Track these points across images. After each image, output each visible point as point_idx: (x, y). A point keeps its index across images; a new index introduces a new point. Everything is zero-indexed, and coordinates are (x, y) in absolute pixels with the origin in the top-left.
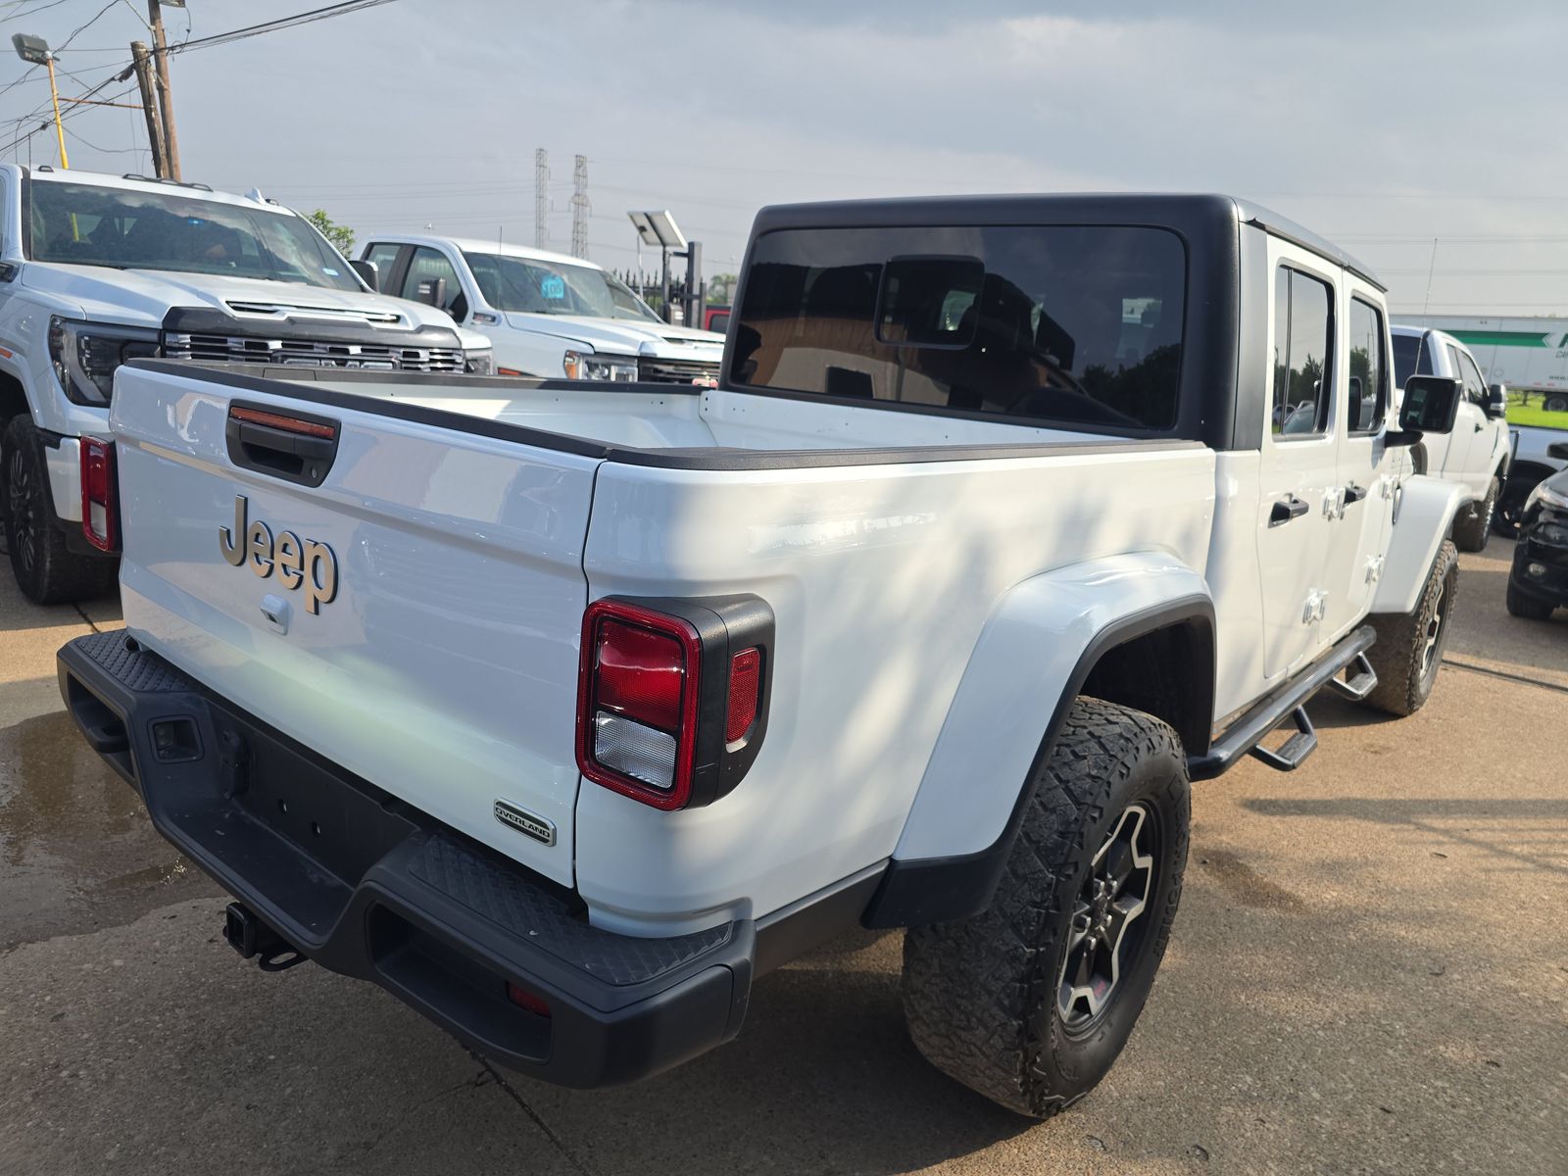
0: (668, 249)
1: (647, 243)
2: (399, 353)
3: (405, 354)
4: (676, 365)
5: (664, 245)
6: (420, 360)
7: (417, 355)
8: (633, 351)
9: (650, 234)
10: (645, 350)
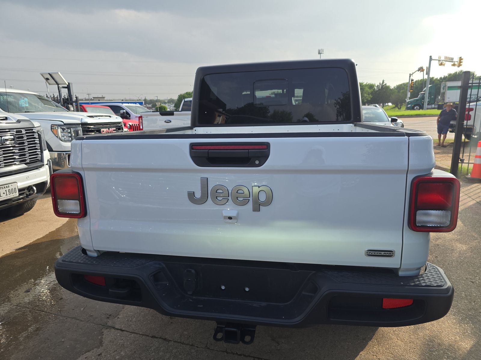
0: (59, 85)
1: (50, 84)
2: (14, 131)
3: (17, 132)
4: (94, 125)
5: (58, 84)
6: (23, 133)
7: (21, 132)
8: (79, 122)
9: (51, 81)
10: (83, 121)
